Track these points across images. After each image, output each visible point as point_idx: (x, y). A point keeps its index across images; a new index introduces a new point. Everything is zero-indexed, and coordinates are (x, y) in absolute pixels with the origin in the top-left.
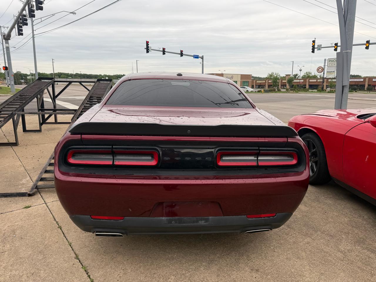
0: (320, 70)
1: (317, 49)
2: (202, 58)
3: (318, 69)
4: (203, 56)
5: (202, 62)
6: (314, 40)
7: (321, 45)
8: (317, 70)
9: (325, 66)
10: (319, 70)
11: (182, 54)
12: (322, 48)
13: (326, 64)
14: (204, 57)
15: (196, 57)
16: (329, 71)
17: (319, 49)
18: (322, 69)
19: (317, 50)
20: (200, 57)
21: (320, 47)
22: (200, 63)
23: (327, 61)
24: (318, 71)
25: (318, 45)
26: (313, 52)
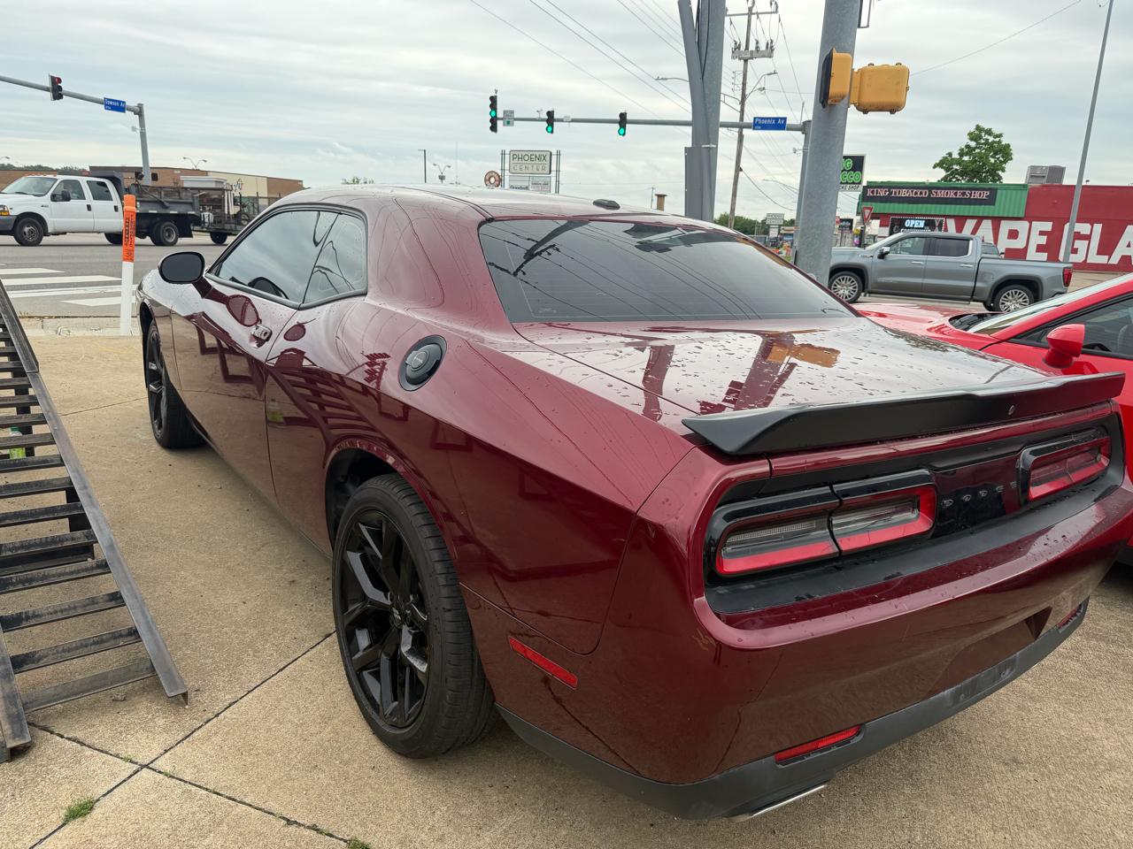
0: (492, 180)
1: (502, 122)
2: (139, 112)
3: (487, 178)
4: (140, 106)
5: (138, 126)
6: (494, 94)
7: (512, 112)
8: (485, 180)
9: (503, 170)
10: (489, 180)
11: (56, 91)
12: (516, 119)
13: (507, 166)
14: (145, 108)
15: (118, 106)
16: (514, 184)
17: (508, 123)
18: (497, 178)
19: (504, 125)
20: (130, 110)
21: (510, 119)
22: (134, 129)
23: (507, 157)
24: (488, 183)
25: (505, 112)
26: (494, 128)
